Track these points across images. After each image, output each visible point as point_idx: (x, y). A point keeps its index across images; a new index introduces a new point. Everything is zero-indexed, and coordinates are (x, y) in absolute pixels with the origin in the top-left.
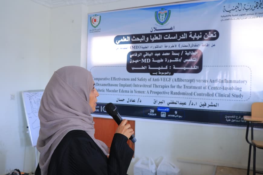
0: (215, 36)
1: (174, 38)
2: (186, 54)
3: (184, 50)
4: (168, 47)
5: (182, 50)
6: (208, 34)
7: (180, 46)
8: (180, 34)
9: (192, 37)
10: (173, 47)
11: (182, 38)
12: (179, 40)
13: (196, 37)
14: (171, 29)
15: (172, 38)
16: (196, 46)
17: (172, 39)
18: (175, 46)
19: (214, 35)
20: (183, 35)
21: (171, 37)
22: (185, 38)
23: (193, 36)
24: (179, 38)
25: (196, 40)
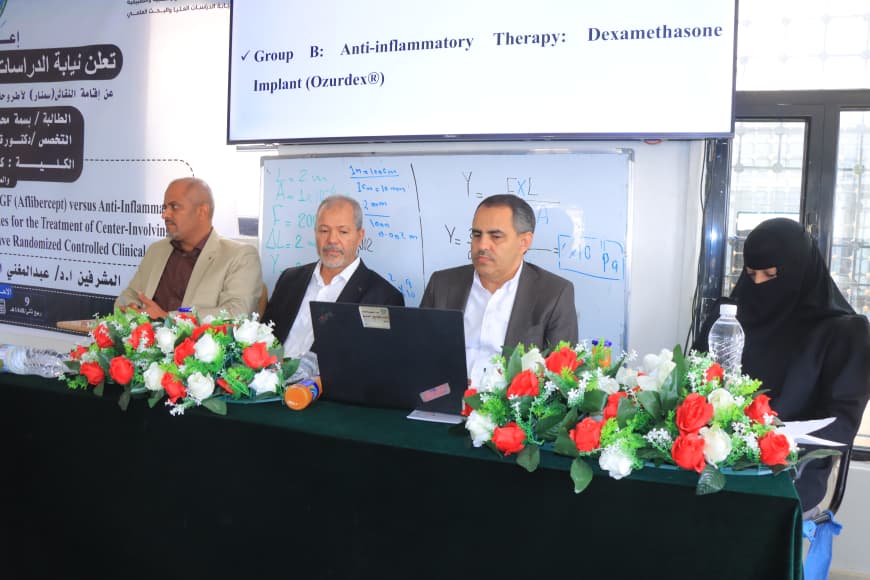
0: (113, 66)
1: (20, 70)
2: (45, 121)
3: (42, 109)
4: (5, 99)
5: (35, 110)
6: (96, 58)
7: (34, 98)
8: (33, 56)
9: (61, 69)
10: (17, 98)
11: (37, 70)
12: (30, 76)
13: (70, 68)
14: (12, 41)
15: (14, 70)
16: (66, 96)
17: (14, 73)
18: (21, 96)
19: (111, 62)
20: (39, 63)
21: (11, 67)
22: (43, 70)
23: (62, 65)
24: (30, 70)
25: (68, 77)
